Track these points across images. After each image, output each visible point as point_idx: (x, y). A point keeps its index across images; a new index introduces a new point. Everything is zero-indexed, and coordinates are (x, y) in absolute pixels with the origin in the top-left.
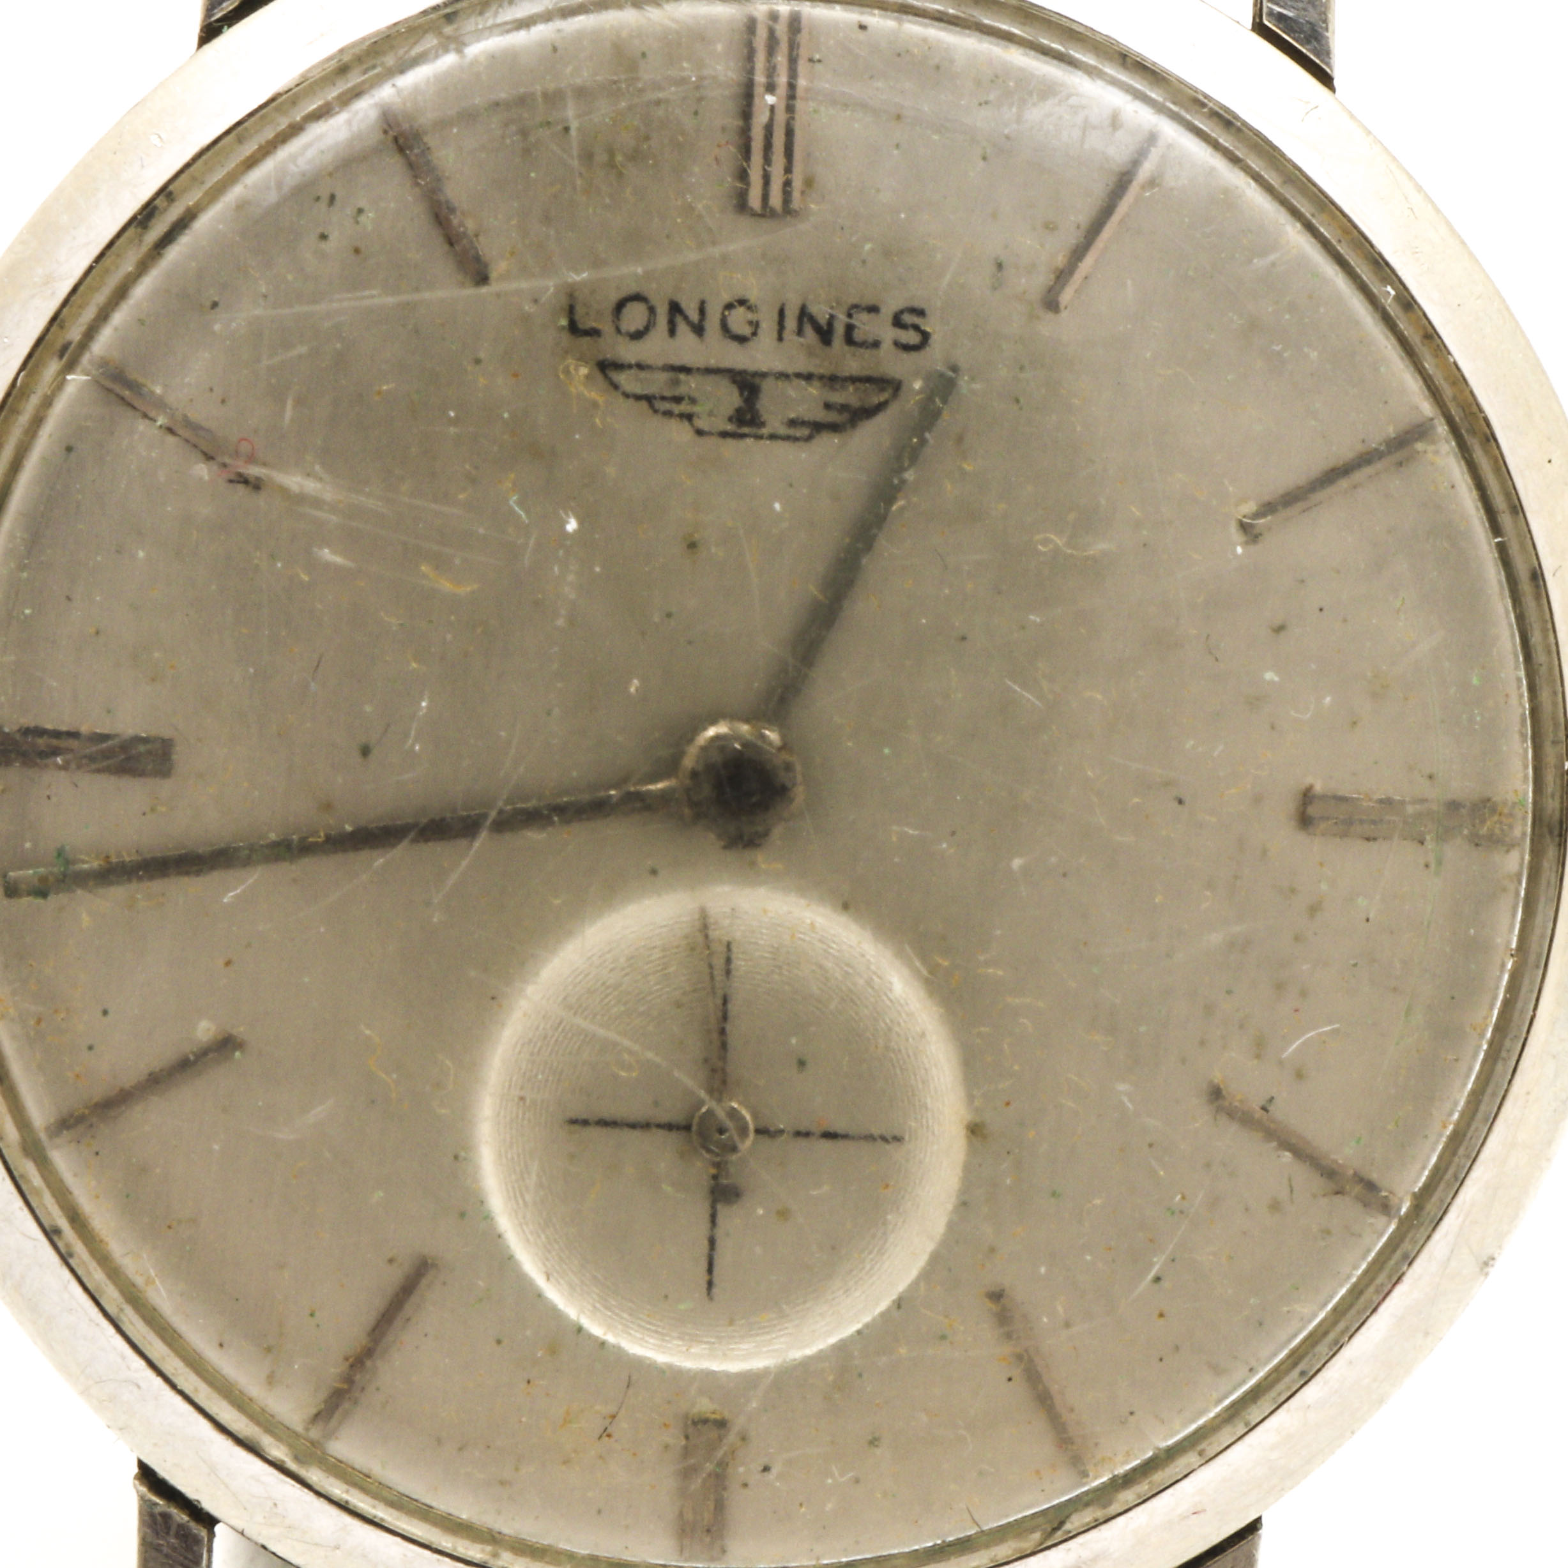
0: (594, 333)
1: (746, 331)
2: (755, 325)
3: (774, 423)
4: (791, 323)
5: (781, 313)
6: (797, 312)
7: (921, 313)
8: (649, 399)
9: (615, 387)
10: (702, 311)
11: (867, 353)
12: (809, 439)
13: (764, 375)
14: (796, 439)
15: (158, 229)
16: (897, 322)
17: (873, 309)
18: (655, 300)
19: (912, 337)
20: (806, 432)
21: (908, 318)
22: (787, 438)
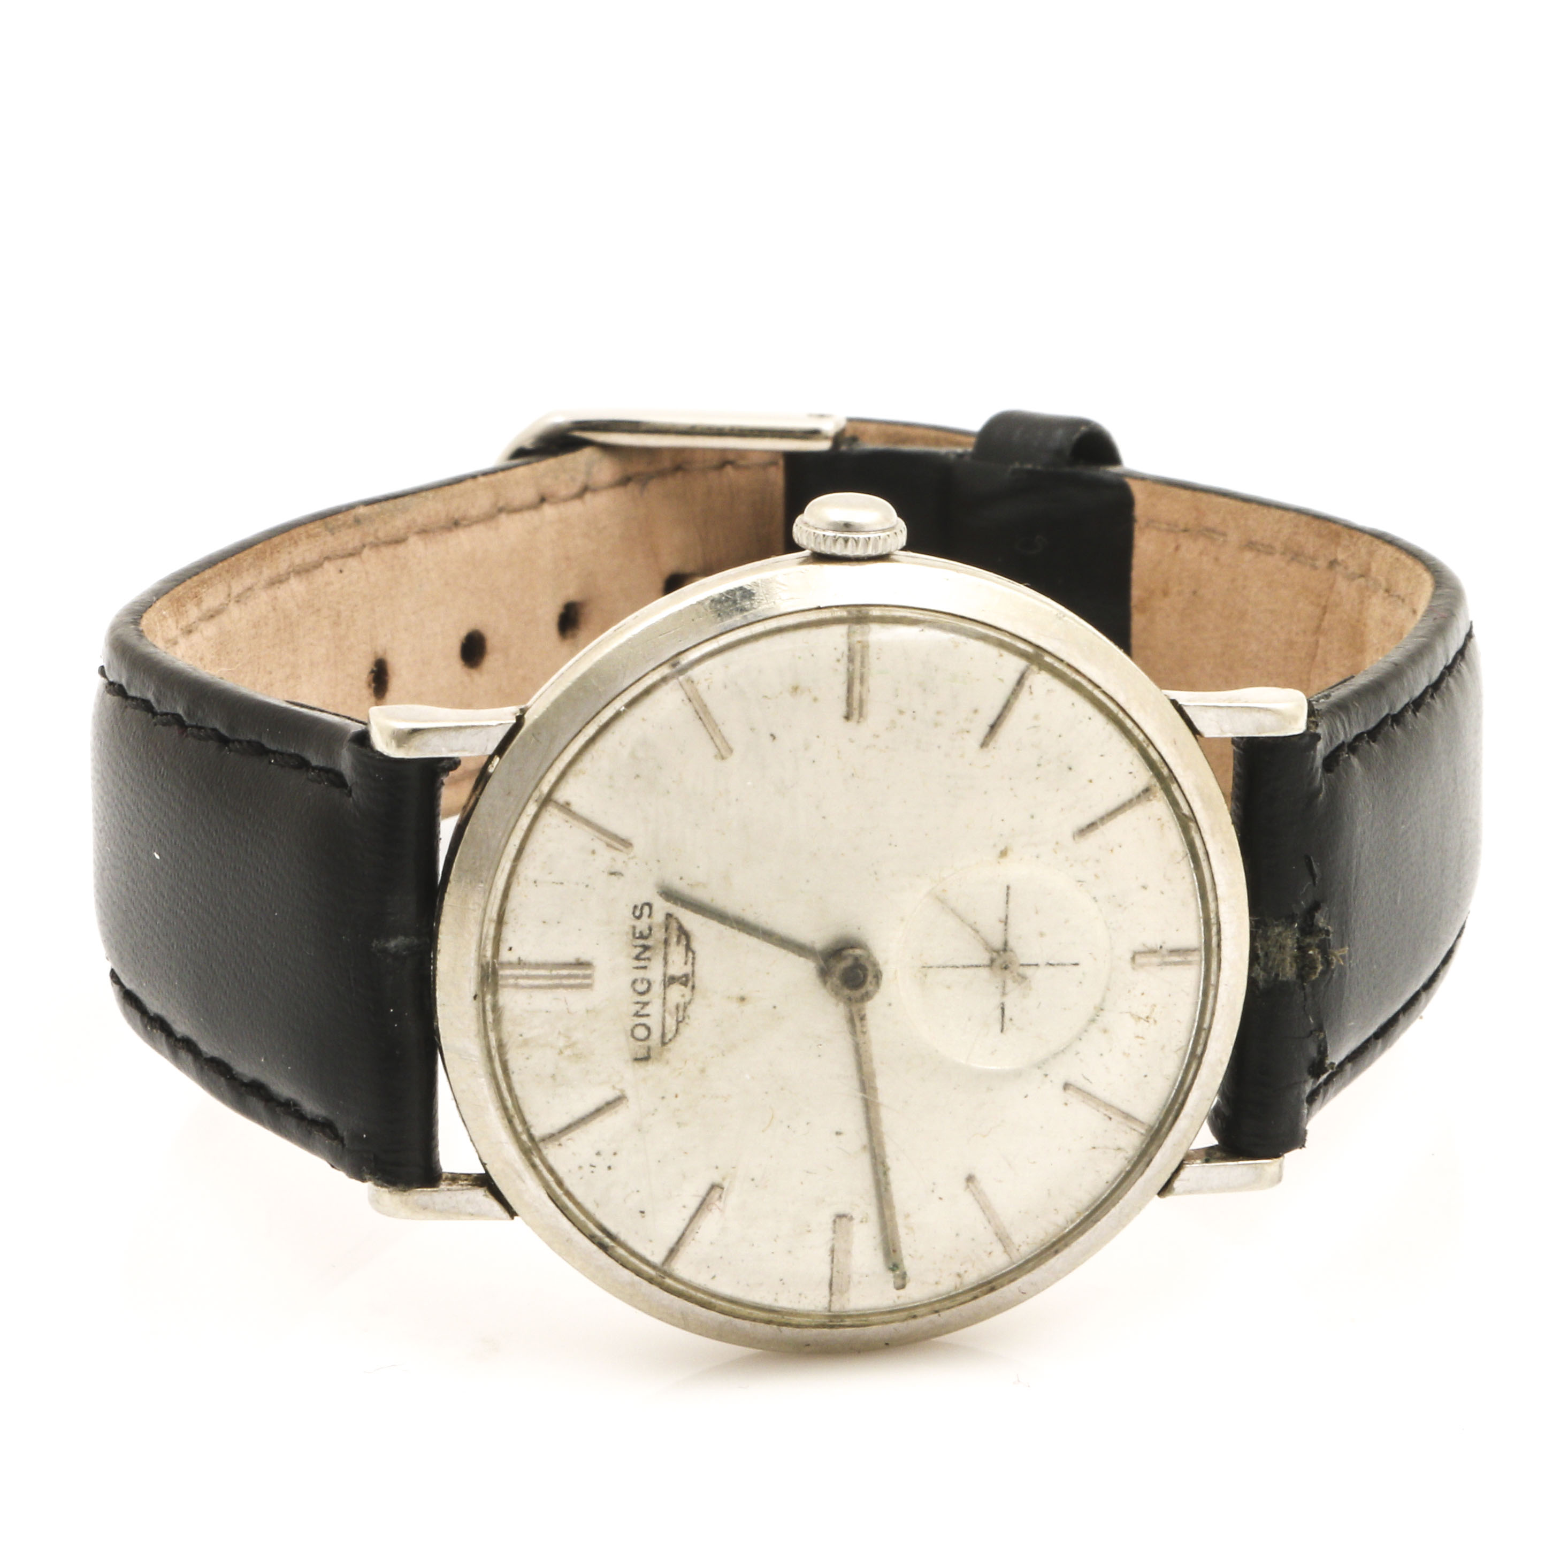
0: (649, 1049)
1: (645, 982)
2: (642, 980)
3: (687, 969)
4: (642, 963)
5: (637, 968)
6: (637, 962)
7: (635, 907)
8: (678, 1022)
9: (670, 1040)
10: (638, 1003)
11: (655, 930)
12: (694, 953)
13: (665, 975)
14: (694, 958)
15: (607, 1240)
16: (639, 918)
17: (634, 928)
18: (632, 1024)
19: (646, 910)
20: (690, 954)
21: (637, 913)
22: (693, 964)
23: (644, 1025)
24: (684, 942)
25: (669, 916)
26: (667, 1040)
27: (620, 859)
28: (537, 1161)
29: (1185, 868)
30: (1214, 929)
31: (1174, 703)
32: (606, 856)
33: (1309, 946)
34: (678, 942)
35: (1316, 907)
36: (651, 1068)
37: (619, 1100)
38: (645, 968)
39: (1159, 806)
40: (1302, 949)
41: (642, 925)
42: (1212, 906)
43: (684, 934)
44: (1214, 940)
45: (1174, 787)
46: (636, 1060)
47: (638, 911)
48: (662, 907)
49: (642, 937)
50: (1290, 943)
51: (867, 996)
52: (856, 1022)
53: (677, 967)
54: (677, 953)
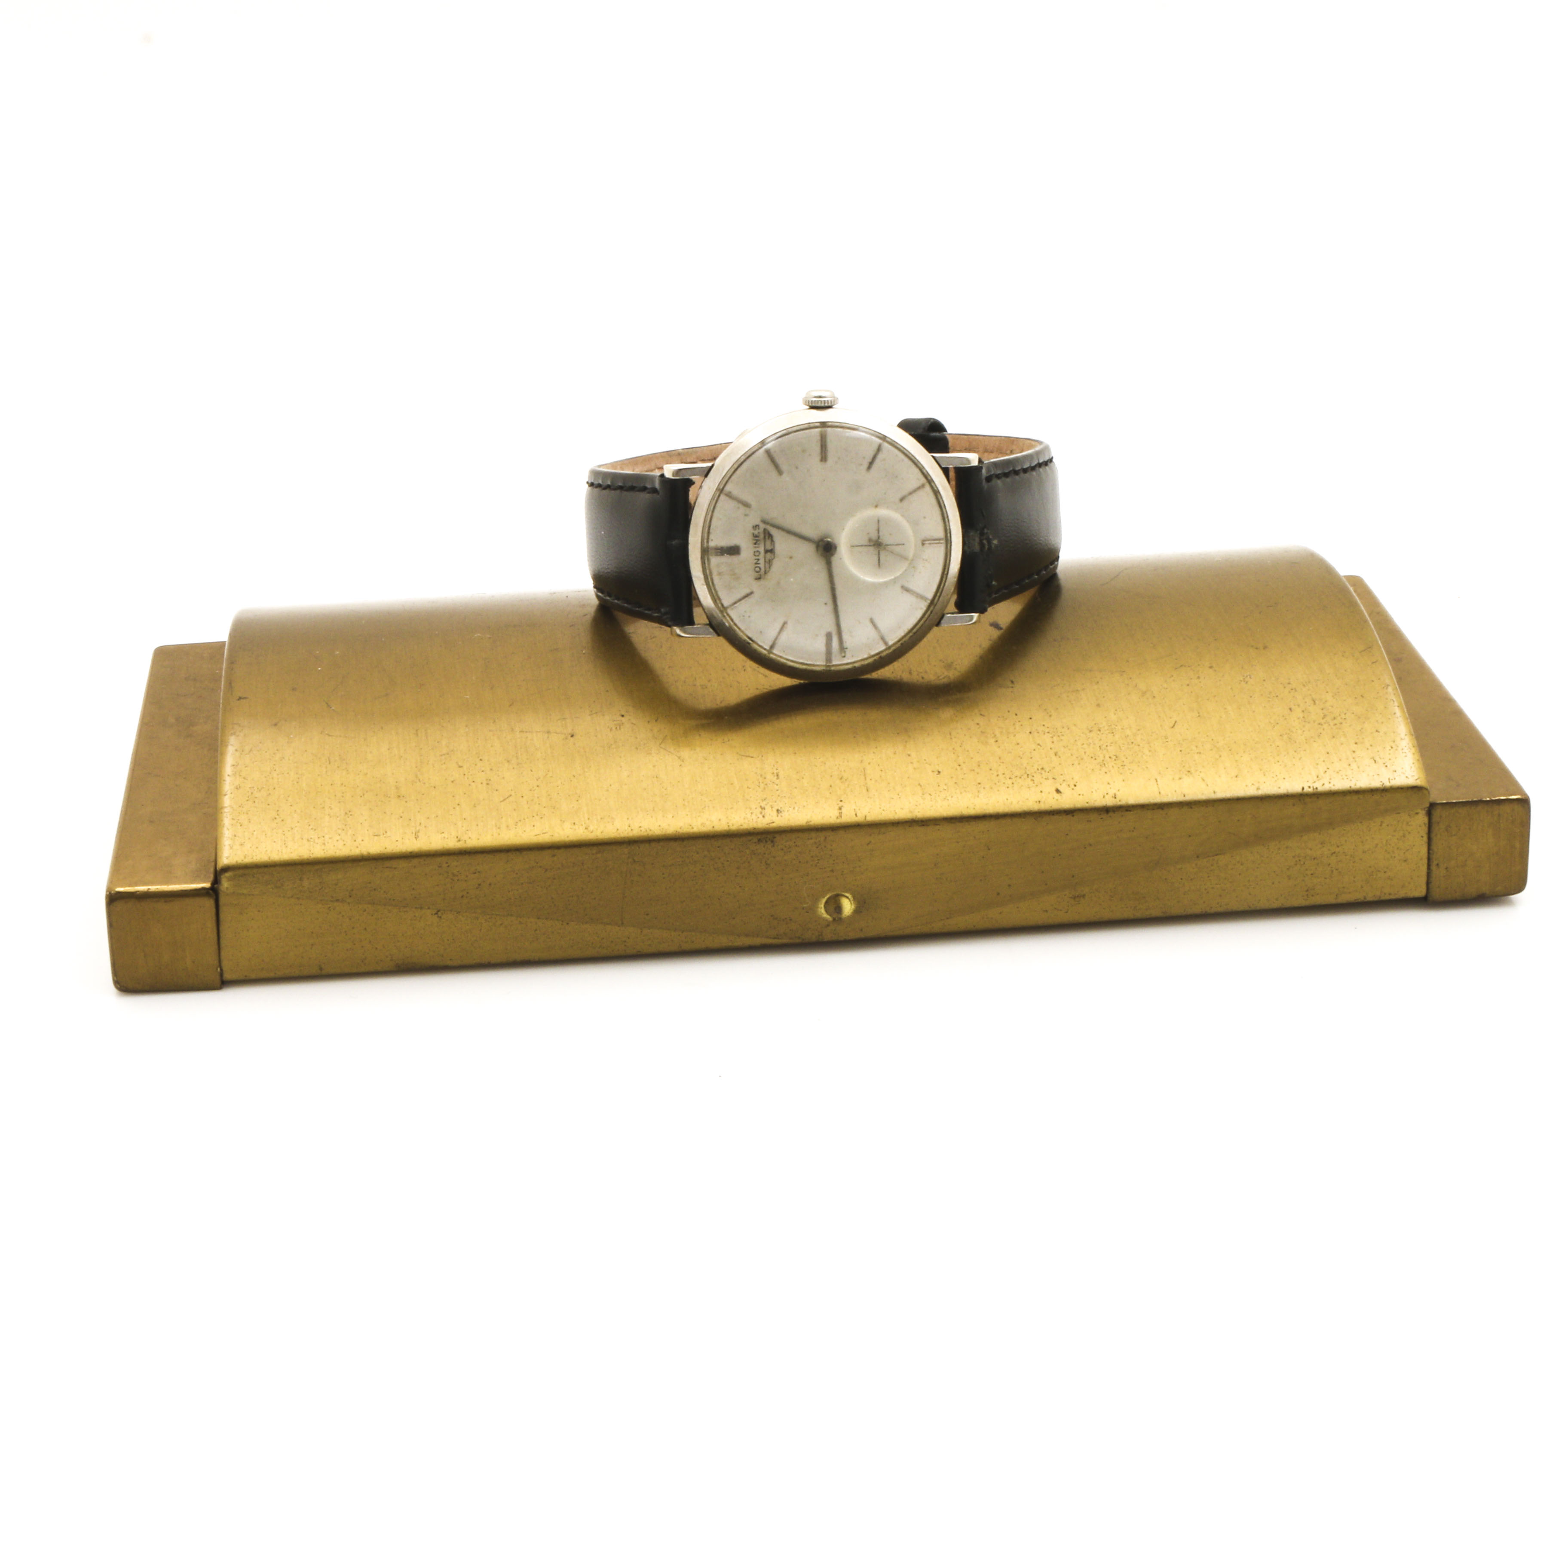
0: (760, 575)
2: (757, 551)
3: (772, 547)
4: (757, 545)
5: (755, 547)
7: (754, 526)
8: (770, 565)
11: (760, 534)
13: (765, 549)
14: (775, 543)
16: (755, 529)
17: (754, 532)
18: (754, 567)
20: (773, 542)
22: (775, 545)
23: (759, 567)
24: (770, 538)
25: (765, 530)
26: (767, 571)
27: (747, 510)
28: (725, 614)
29: (937, 508)
30: (948, 531)
31: (933, 457)
32: (743, 509)
33: (983, 540)
34: (769, 538)
35: (985, 527)
36: (762, 582)
37: (752, 593)
38: (758, 547)
39: (928, 488)
40: (981, 541)
41: (756, 532)
42: (947, 523)
43: (770, 536)
44: (949, 535)
45: (938, 495)
46: (756, 579)
47: (756, 527)
48: (762, 526)
49: (756, 536)
50: (977, 539)
51: (832, 555)
52: (829, 564)
53: (769, 547)
54: (768, 542)
